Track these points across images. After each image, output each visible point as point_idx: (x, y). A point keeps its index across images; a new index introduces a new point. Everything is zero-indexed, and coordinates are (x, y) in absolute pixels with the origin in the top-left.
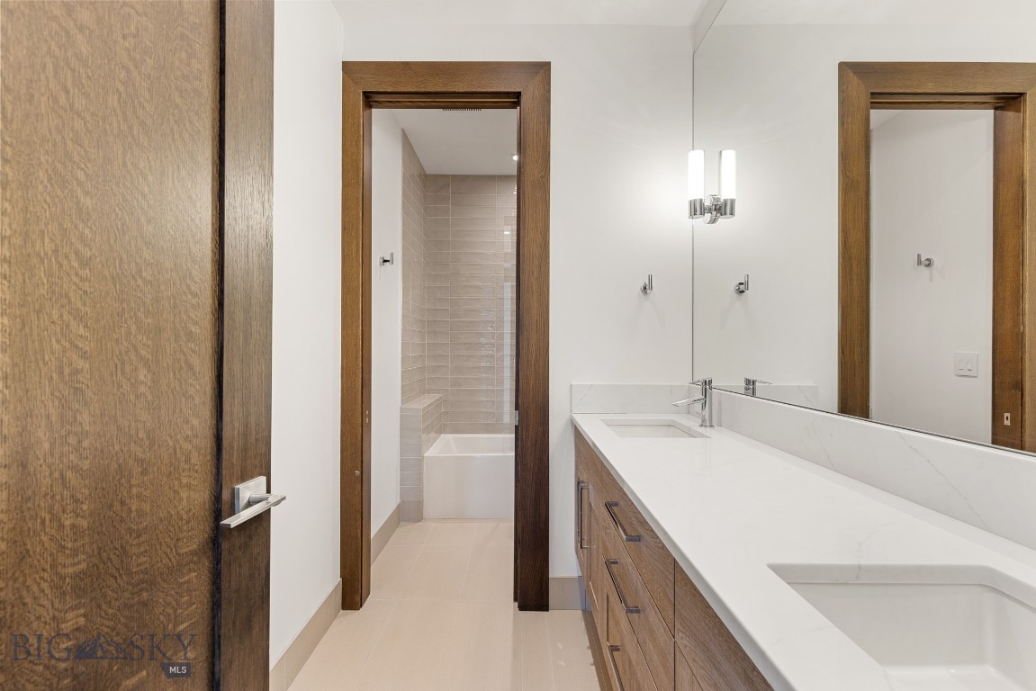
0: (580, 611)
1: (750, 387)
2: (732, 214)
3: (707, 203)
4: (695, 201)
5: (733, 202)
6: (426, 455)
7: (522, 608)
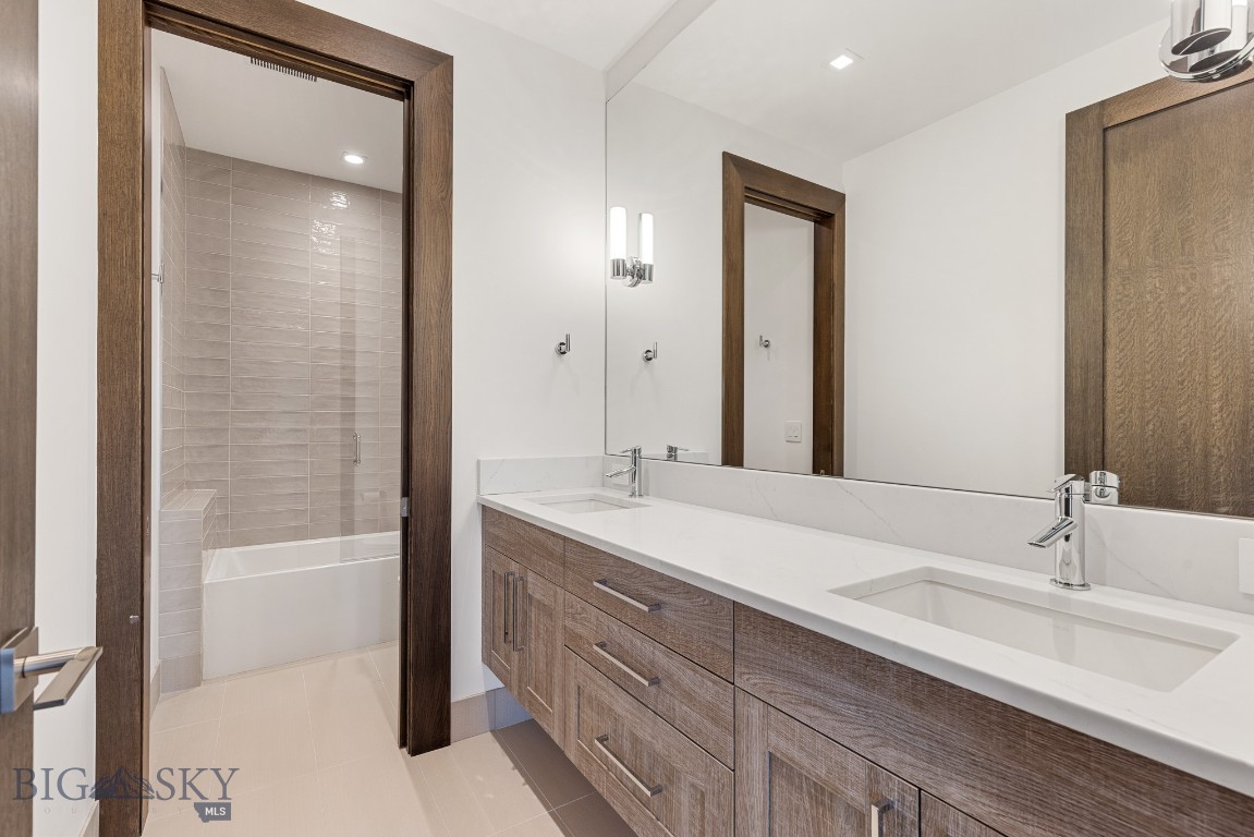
0: (489, 733)
1: (672, 452)
2: (650, 279)
3: (629, 266)
4: (618, 261)
5: (651, 267)
6: (206, 582)
7: (414, 752)
